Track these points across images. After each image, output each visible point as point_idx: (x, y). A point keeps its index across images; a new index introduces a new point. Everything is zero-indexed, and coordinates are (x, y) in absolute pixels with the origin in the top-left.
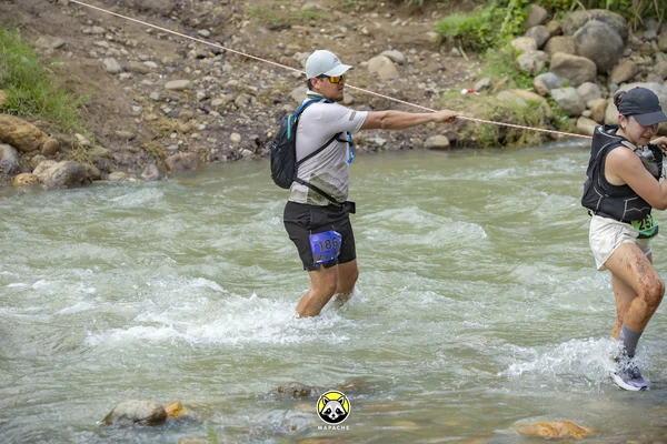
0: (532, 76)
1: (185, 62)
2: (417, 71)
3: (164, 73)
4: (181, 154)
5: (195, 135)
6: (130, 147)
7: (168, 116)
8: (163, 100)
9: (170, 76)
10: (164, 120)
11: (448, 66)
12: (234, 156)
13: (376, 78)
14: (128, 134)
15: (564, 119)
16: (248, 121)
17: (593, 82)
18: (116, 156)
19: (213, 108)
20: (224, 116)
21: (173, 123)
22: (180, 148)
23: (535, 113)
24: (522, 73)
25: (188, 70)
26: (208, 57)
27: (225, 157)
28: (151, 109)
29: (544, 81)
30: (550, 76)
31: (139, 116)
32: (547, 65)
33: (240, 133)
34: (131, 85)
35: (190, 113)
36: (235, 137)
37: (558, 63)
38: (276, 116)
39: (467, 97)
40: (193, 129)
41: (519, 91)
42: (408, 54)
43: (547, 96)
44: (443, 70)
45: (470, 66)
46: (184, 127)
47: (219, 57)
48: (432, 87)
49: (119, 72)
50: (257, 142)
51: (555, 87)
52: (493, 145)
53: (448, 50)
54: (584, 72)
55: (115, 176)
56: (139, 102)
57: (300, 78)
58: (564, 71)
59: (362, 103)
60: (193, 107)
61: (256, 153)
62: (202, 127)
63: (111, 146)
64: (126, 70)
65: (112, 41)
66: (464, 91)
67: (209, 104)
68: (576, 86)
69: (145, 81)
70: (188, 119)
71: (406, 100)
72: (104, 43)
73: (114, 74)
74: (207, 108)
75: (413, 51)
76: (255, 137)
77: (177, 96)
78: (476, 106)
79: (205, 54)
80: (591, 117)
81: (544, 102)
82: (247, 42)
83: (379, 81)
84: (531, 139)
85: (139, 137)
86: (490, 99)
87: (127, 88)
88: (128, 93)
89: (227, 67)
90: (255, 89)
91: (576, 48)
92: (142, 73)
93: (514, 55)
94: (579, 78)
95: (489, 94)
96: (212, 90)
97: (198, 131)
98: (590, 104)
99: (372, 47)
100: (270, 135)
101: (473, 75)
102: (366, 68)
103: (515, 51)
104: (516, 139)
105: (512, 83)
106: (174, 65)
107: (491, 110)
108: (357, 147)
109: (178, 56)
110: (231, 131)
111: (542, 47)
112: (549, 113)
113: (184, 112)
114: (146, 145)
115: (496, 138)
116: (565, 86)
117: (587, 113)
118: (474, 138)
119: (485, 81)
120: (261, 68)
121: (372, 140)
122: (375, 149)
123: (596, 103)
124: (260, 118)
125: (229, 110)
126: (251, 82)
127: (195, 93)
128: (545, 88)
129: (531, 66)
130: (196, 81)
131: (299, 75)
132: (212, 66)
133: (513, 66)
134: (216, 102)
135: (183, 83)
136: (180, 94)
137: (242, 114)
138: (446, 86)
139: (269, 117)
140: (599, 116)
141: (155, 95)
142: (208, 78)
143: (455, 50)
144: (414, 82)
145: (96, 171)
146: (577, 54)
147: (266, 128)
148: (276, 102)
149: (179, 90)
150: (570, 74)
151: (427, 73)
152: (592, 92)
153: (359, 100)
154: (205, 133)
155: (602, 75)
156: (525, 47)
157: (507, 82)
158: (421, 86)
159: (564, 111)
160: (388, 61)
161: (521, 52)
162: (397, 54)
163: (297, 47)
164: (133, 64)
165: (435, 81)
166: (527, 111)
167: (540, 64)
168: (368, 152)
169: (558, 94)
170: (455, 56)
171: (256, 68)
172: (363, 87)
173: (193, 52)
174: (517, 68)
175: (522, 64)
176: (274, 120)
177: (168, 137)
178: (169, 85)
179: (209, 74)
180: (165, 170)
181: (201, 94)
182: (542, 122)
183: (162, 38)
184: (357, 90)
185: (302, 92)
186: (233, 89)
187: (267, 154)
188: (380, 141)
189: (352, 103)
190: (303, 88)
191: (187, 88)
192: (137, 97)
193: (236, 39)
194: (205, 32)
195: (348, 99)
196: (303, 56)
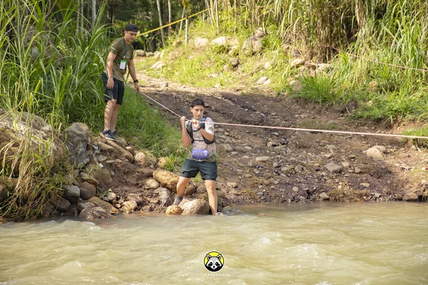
1: (266, 147)
2: (394, 157)
3: (255, 153)
5: (272, 187)
6: (236, 192)
7: (258, 175)
8: (255, 167)
9: (259, 154)
10: (255, 178)
11: (410, 155)
12: (295, 200)
13: (372, 159)
14: (234, 184)
16: (302, 180)
18: (227, 197)
19: (283, 172)
20: (289, 177)
21: (261, 180)
22: (264, 194)
25: (268, 151)
26: (278, 145)
27: (290, 200)
28: (248, 171)
31: (241, 175)
33: (298, 187)
34: (237, 158)
35: (270, 174)
36: (295, 189)
38: (318, 178)
39: (425, 172)
40: (271, 184)
42: (387, 148)
45: (423, 156)
46: (266, 182)
47: (284, 146)
48: (404, 166)
49: (231, 151)
50: (308, 192)
53: (409, 147)
55: (227, 208)
56: (241, 167)
59: (365, 173)
60: (271, 171)
61: (308, 198)
62: (276, 182)
64: (235, 150)
65: (228, 136)
66: (423, 169)
67: (280, 170)
69: (245, 157)
70: (269, 178)
71: (390, 172)
72: (223, 136)
73: (228, 152)
74: (279, 172)
75: (390, 146)
76: (307, 189)
77: (262, 165)
79: (276, 144)
82: (300, 138)
83: (373, 161)
85: (241, 186)
87: (235, 160)
88: (235, 162)
89: (289, 150)
90: (305, 163)
92: (244, 152)
96: (281, 162)
97: (274, 184)
99: (367, 144)
100: (315, 188)
102: (365, 154)
106: (260, 149)
108: (365, 197)
109: (262, 144)
110: (293, 185)
113: (267, 174)
114: (245, 191)
120: (308, 152)
121: (373, 194)
122: (375, 199)
124: (309, 179)
125: (291, 173)
126: (303, 159)
127: (272, 164)
130: (272, 158)
131: (329, 156)
132: (281, 150)
134: (284, 169)
135: (265, 158)
136: (264, 164)
137: (298, 176)
138: (411, 166)
139: (314, 179)
141: (250, 164)
142: (279, 156)
143: (413, 147)
144: (393, 163)
147: (313, 184)
148: (317, 170)
149: (263, 161)
151: (400, 158)
153: (364, 171)
154: (279, 186)
158: (397, 165)
160: (378, 151)
162: (383, 148)
163: (327, 142)
164: (238, 148)
165: (405, 162)
168: (371, 201)
170: (414, 150)
171: (305, 152)
172: (366, 164)
173: (270, 143)
176: (317, 180)
177: (257, 187)
178: (258, 159)
179: (279, 154)
181: (275, 164)
183: (254, 135)
184: (363, 166)
185: (332, 166)
186: (293, 162)
187: (314, 200)
188: (377, 195)
189: (360, 173)
190: (332, 163)
191: (268, 161)
192: (240, 164)
193: (293, 137)
194: (276, 133)
195: (357, 170)
196: (330, 147)
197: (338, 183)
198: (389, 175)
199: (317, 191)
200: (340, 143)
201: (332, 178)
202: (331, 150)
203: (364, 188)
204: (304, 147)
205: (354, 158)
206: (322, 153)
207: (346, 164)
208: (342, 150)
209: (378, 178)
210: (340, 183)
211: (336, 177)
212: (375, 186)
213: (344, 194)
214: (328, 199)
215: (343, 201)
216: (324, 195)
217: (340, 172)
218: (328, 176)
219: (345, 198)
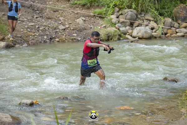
0: (115, 24)
1: (33, 19)
2: (88, 22)
3: (28, 21)
4: (33, 41)
5: (36, 36)
6: (20, 39)
7: (30, 32)
8: (28, 28)
9: (30, 22)
10: (29, 33)
11: (95, 21)
12: (45, 42)
13: (79, 24)
14: (20, 36)
15: (123, 35)
16: (48, 33)
17: (129, 26)
18: (17, 41)
19: (40, 30)
20: (43, 32)
21: (31, 33)
22: (32, 39)
23: (116, 33)
24: (113, 24)
25: (34, 21)
26: (39, 18)
27: (43, 42)
28: (25, 30)
29: (118, 26)
30: (119, 25)
31: (22, 32)
32: (119, 22)
33: (47, 36)
34: (21, 24)
35: (35, 31)
36: (45, 37)
37: (121, 22)
38: (55, 32)
39: (100, 29)
40: (35, 35)
41: (112, 28)
42: (86, 18)
43: (119, 29)
44: (94, 22)
45: (101, 22)
46: (33, 34)
47: (41, 18)
48: (92, 26)
50: (51, 38)
51: (121, 27)
52: (106, 40)
53: (95, 18)
54: (128, 24)
55: (17, 46)
56: (23, 28)
57: (61, 23)
58: (123, 23)
59: (75, 30)
60: (35, 29)
61: (50, 41)
62: (37, 34)
63: (16, 39)
64: (19, 21)
66: (99, 28)
68: (125, 27)
69: (24, 23)
70: (34, 32)
71: (86, 29)
74: (39, 30)
75: (87, 18)
76: (50, 37)
77: (31, 27)
78: (102, 31)
79: (38, 17)
80: (129, 35)
81: (118, 31)
82: (48, 14)
83: (79, 25)
84: (115, 39)
85: (22, 37)
86: (106, 30)
87: (20, 25)
88: (20, 26)
89: (43, 20)
90: (50, 26)
91: (126, 18)
92: (23, 21)
93: (111, 19)
94: (126, 25)
95: (105, 28)
96: (40, 26)
97: (37, 35)
98: (128, 31)
99: (77, 16)
100: (53, 37)
101: (101, 24)
102: (76, 21)
103: (111, 18)
104: (111, 39)
105: (111, 26)
106: (31, 20)
107: (106, 32)
108: (74, 40)
109: (31, 17)
110: (44, 36)
111: (117, 18)
112: (119, 33)
113: (33, 31)
114: (24, 38)
115: (107, 39)
116: (123, 27)
117: (128, 33)
118: (102, 39)
119: (104, 25)
120: (51, 21)
122: (78, 41)
123: (130, 31)
124: (51, 33)
125: (44, 30)
126: (49, 24)
127: (36, 27)
128: (118, 27)
129: (115, 22)
130: (36, 24)
131: (60, 22)
132: (40, 20)
133: (111, 22)
134: (41, 29)
135: (33, 24)
136: (32, 26)
137: (47, 32)
138: (95, 26)
139: (53, 33)
140: (131, 34)
141: (26, 27)
142: (39, 23)
143: (97, 18)
144: (88, 25)
145: (13, 45)
146: (126, 19)
147: (53, 35)
148: (55, 29)
149: (32, 25)
150: (124, 24)
151: (91, 23)
152: (129, 29)
154: (38, 36)
155: (132, 25)
156: (113, 17)
157: (109, 26)
158: (89, 26)
159: (122, 33)
160: (81, 20)
161: (113, 19)
162: (84, 18)
163: (60, 16)
164: (21, 19)
165: (92, 25)
166: (114, 33)
167: (117, 22)
168: (76, 41)
169: (121, 29)
170: (97, 19)
171: (50, 21)
172: (76, 26)
173: (35, 16)
174: (112, 22)
175: (113, 21)
176: (54, 33)
177: (29, 37)
178: (30, 24)
179: (39, 22)
180: (29, 45)
181: (37, 27)
182: (118, 35)
183: (28, 13)
184: (74, 27)
185: (61, 27)
186: (45, 26)
187: (53, 41)
188: (79, 39)
189: (73, 30)
190: (61, 26)
191: (34, 25)
192: (22, 27)
193: (45, 14)
194: (38, 12)
195: (72, 29)
196: (61, 18)
197: (63, 34)
198: (85, 30)
199: (55, 38)
200: (66, 17)
201: (61, 32)
202: (62, 20)
203: (74, 36)
204: (50, 19)
205: (71, 23)
206: (58, 21)
207: (67, 26)
208: (66, 20)
209: (80, 32)
210: (64, 34)
211: (63, 32)
212: (79, 35)
213: (66, 39)
214: (59, 41)
215: (65, 42)
216: (57, 40)
217: (65, 30)
218: (59, 32)
219: (66, 41)
